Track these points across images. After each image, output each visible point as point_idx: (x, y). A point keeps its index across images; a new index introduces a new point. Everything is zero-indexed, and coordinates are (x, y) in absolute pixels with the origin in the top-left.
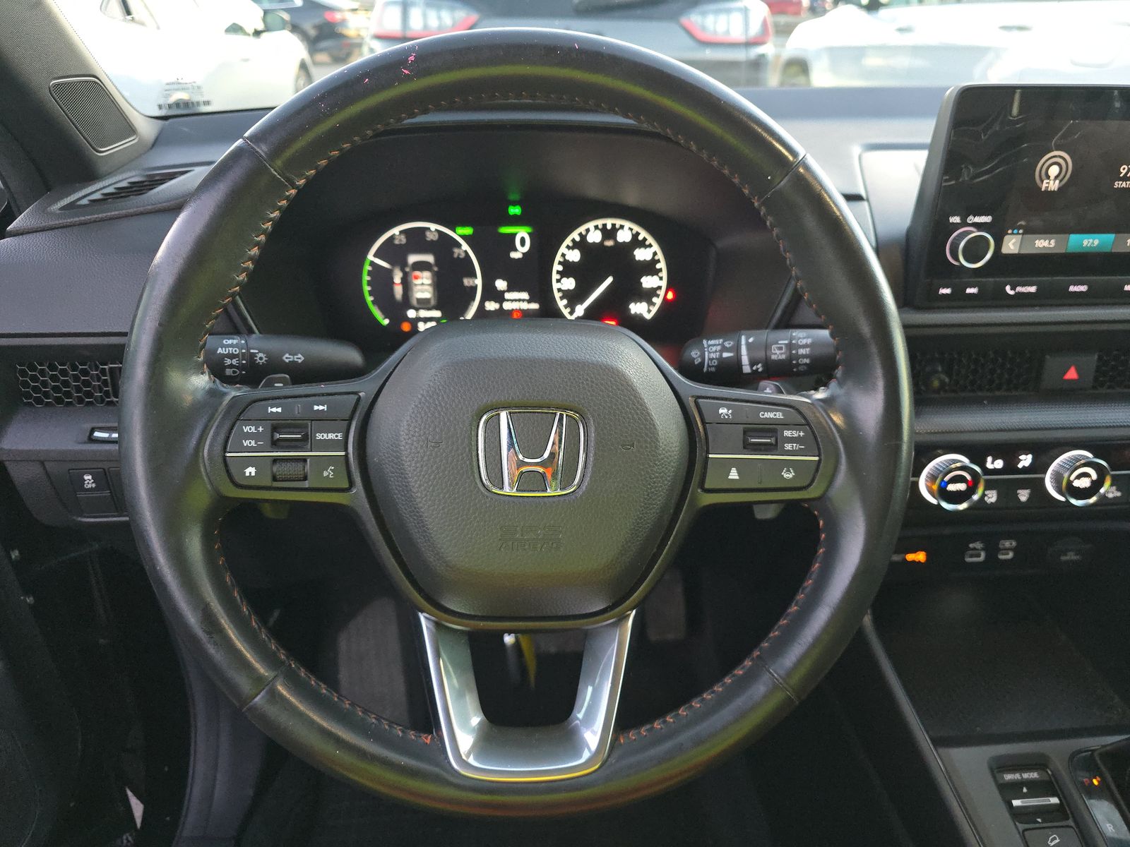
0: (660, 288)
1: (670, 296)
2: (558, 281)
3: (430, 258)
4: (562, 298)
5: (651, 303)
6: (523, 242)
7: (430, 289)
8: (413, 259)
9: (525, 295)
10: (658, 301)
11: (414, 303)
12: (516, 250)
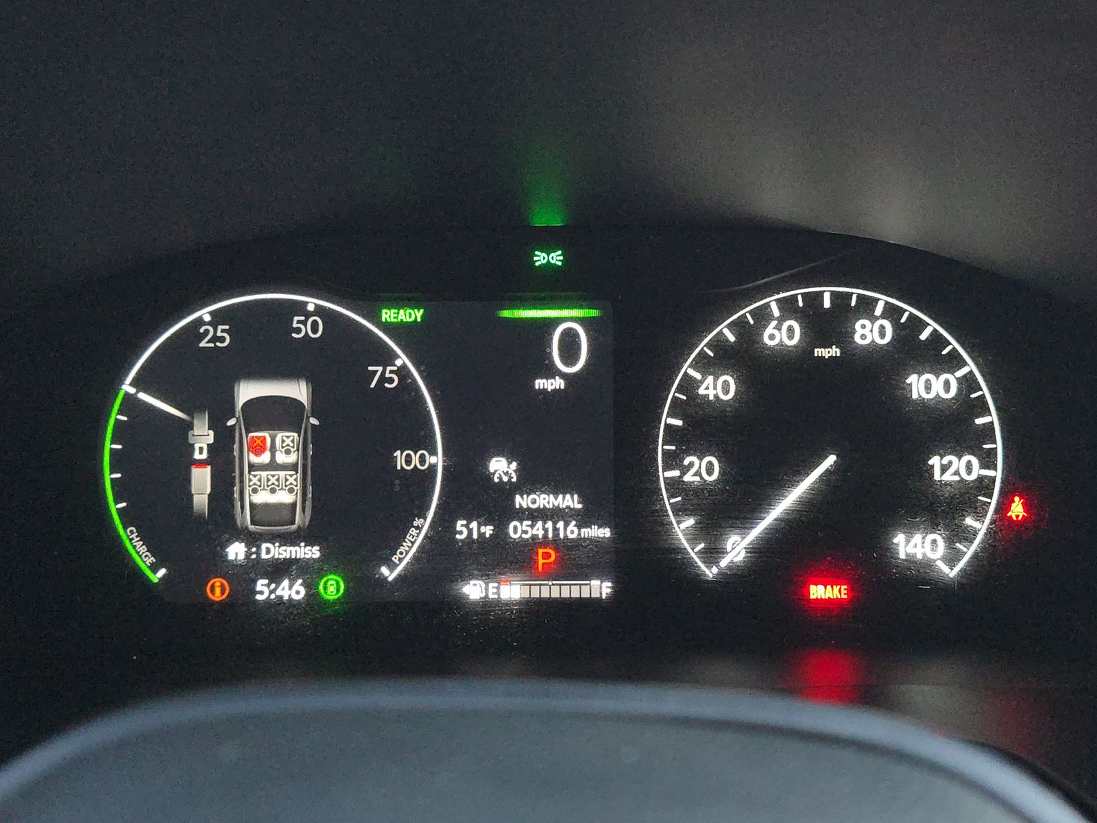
0: (984, 486)
1: (1017, 509)
2: (673, 460)
3: (298, 391)
4: (680, 511)
5: (959, 534)
6: (570, 347)
7: (294, 479)
8: (247, 391)
9: (570, 501)
10: (980, 526)
11: (245, 518)
12: (550, 371)
